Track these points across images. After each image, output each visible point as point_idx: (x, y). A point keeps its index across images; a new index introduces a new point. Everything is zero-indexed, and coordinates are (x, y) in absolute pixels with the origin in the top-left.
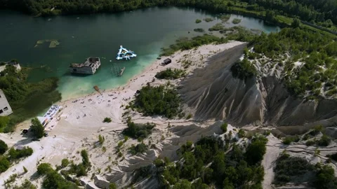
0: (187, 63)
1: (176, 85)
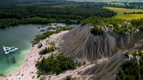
0: (51, 43)
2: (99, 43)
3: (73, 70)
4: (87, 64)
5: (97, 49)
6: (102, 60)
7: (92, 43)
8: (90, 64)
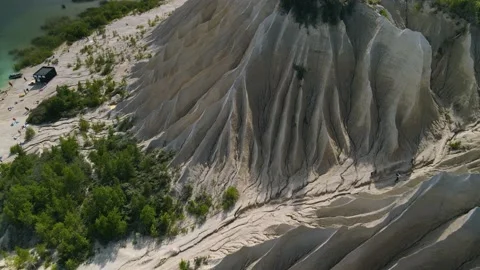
0: (100, 62)
1: (109, 123)
2: (327, 72)
3: (159, 243)
4: (245, 205)
5: (313, 109)
6: (337, 178)
7: (282, 71)
8: (260, 205)
